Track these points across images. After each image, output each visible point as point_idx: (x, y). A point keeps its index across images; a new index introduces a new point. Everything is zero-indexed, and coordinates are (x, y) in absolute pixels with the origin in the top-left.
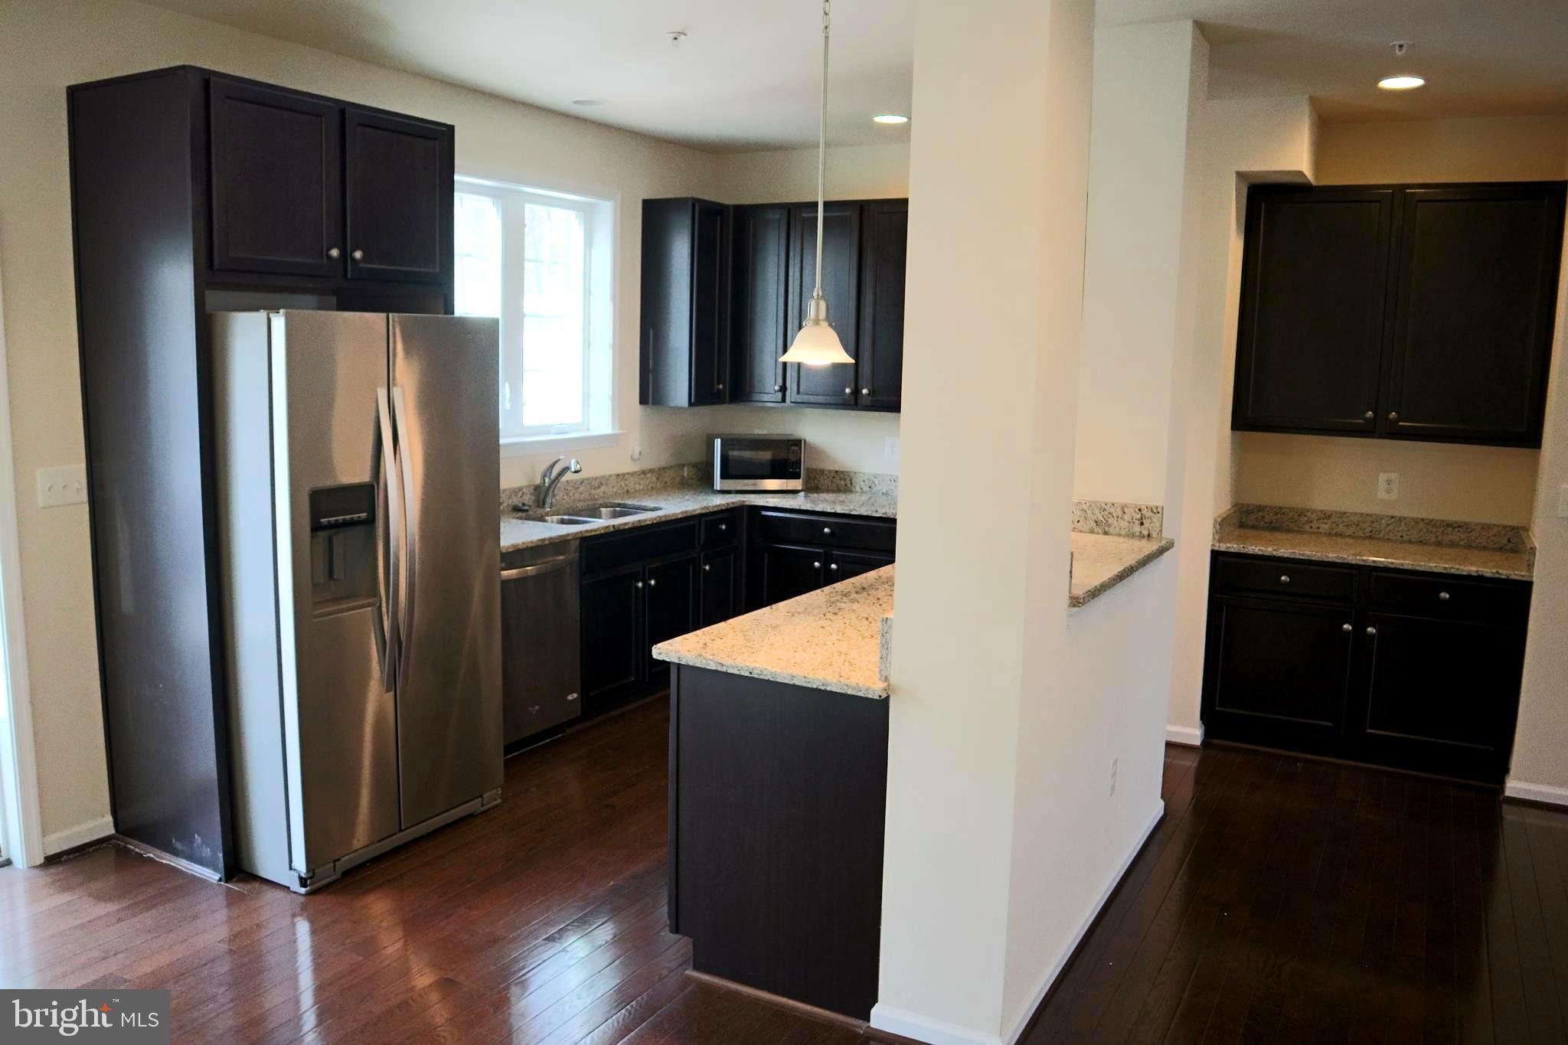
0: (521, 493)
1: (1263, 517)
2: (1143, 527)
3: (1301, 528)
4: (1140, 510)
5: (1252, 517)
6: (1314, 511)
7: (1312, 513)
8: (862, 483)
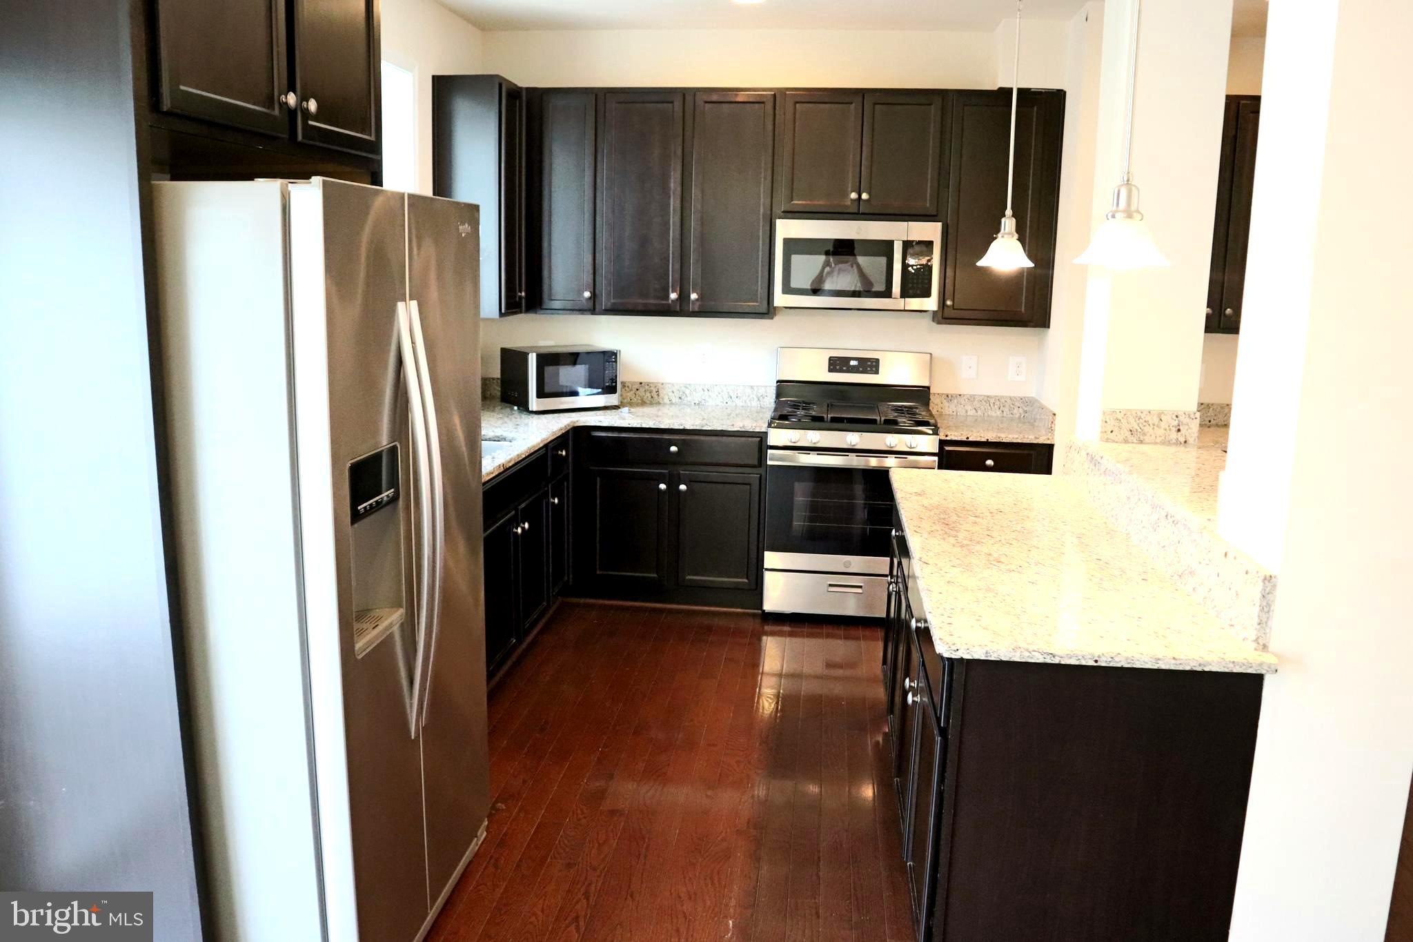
2: (1179, 433)
4: (1177, 417)
8: (671, 394)
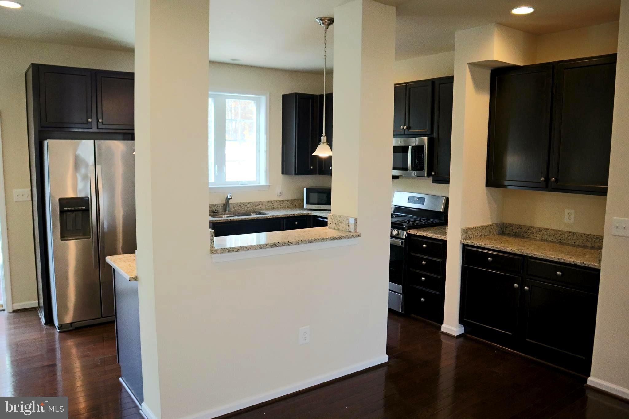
0: (216, 206)
1: (513, 230)
3: (529, 236)
5: (508, 229)
6: (534, 228)
7: (534, 229)
